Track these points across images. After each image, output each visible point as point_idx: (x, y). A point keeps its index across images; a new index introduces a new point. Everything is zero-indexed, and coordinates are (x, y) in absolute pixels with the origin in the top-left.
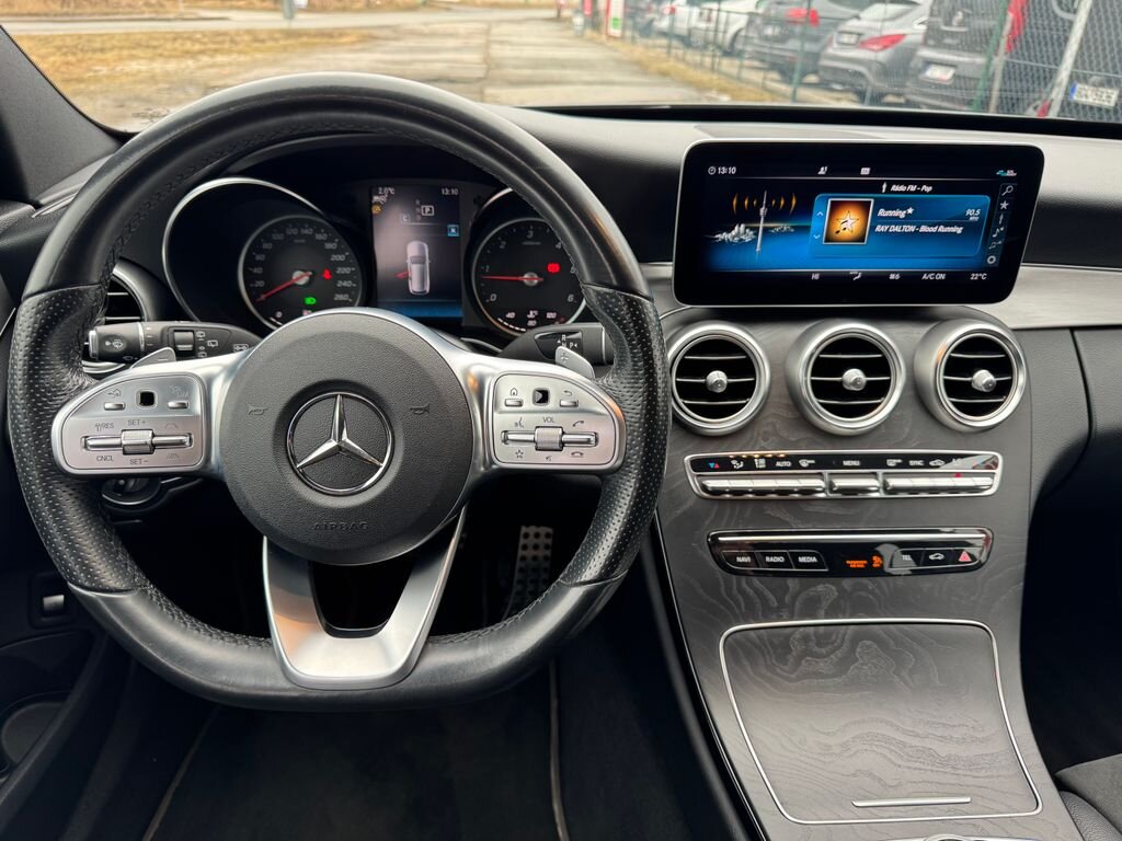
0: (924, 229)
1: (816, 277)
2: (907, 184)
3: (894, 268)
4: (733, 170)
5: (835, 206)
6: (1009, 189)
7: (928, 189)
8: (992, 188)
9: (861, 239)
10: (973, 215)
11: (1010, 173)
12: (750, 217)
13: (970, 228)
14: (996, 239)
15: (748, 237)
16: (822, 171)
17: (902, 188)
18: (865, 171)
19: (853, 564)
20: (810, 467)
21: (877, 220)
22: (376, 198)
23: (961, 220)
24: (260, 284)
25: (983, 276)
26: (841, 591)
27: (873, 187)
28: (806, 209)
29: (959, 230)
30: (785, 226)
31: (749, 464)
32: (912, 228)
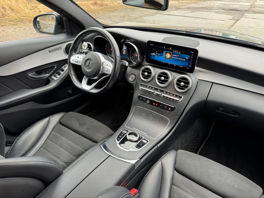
0: (179, 59)
1: (164, 63)
2: (177, 51)
3: (175, 64)
4: (153, 45)
5: (166, 53)
6: (193, 55)
7: (180, 53)
8: (190, 54)
9: (170, 58)
10: (187, 58)
11: (193, 53)
12: (155, 52)
13: (186, 60)
14: (191, 63)
15: (155, 55)
16: (165, 47)
17: (176, 52)
18: (171, 48)
19: (154, 104)
20: (154, 89)
21: (172, 56)
22: (122, 41)
23: (185, 58)
24: (108, 49)
25: (189, 68)
26: (151, 107)
27: (172, 51)
28: (162, 52)
29: (185, 60)
30: (160, 54)
31: (147, 86)
32: (177, 58)
